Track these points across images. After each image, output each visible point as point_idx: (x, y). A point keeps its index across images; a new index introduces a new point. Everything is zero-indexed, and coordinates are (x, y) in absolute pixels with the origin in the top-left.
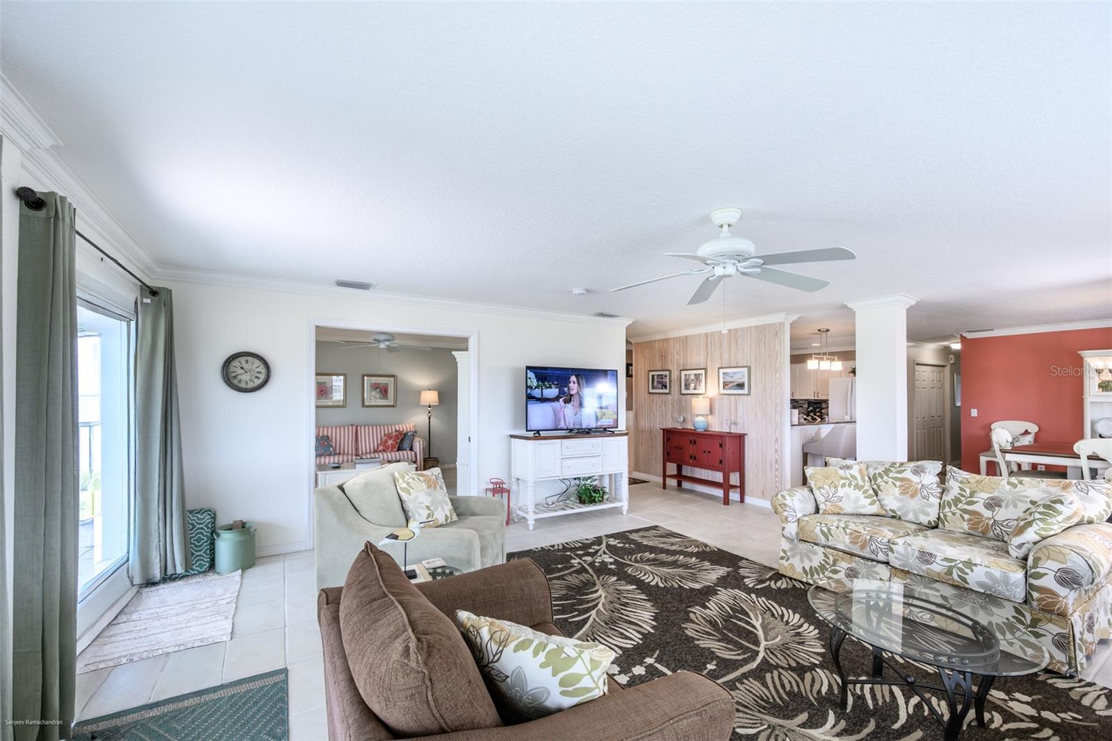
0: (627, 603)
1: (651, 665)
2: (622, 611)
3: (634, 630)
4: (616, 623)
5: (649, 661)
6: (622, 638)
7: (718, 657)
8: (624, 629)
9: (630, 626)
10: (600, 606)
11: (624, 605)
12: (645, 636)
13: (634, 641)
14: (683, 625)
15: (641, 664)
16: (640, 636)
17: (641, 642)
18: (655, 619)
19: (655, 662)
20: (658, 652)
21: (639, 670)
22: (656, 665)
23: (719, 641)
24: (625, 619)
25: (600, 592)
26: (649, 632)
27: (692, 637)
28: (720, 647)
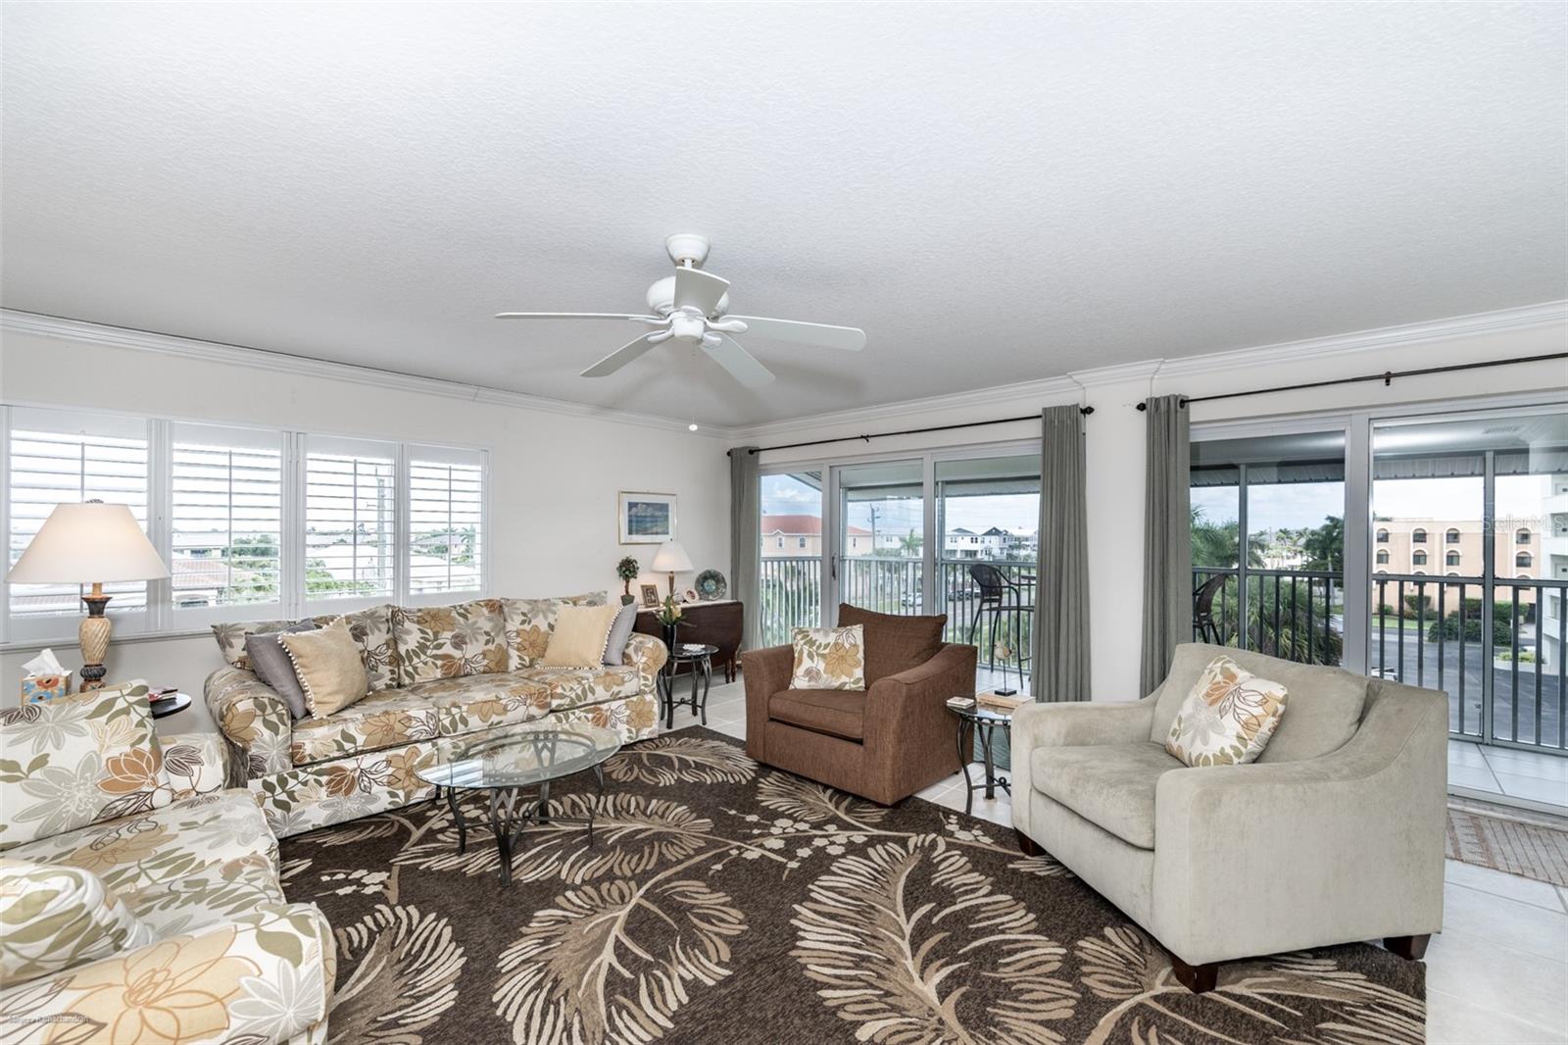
0: (857, 966)
1: (791, 859)
2: (858, 940)
3: (825, 904)
4: (858, 913)
5: (793, 865)
6: (838, 887)
7: (704, 881)
8: (840, 902)
9: (834, 911)
10: (906, 946)
11: (864, 958)
12: (805, 897)
13: (818, 886)
14: (745, 927)
15: (803, 860)
16: (812, 895)
17: (810, 886)
18: (794, 934)
19: (787, 863)
20: (784, 878)
21: (804, 852)
22: (785, 861)
23: (693, 906)
24: (847, 923)
25: (929, 990)
26: (801, 905)
27: (734, 907)
28: (696, 896)
